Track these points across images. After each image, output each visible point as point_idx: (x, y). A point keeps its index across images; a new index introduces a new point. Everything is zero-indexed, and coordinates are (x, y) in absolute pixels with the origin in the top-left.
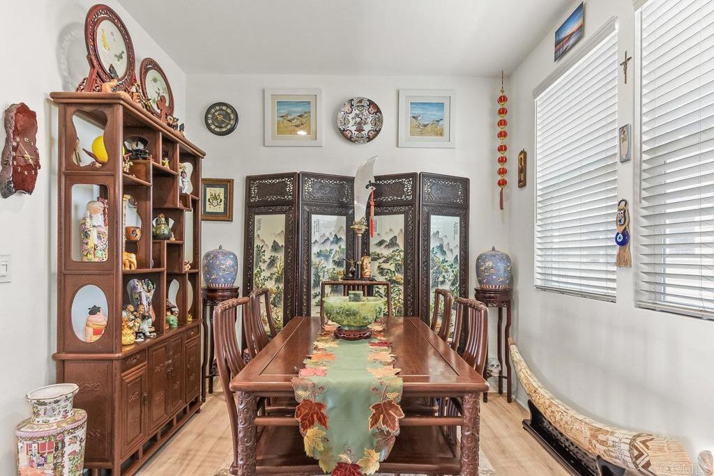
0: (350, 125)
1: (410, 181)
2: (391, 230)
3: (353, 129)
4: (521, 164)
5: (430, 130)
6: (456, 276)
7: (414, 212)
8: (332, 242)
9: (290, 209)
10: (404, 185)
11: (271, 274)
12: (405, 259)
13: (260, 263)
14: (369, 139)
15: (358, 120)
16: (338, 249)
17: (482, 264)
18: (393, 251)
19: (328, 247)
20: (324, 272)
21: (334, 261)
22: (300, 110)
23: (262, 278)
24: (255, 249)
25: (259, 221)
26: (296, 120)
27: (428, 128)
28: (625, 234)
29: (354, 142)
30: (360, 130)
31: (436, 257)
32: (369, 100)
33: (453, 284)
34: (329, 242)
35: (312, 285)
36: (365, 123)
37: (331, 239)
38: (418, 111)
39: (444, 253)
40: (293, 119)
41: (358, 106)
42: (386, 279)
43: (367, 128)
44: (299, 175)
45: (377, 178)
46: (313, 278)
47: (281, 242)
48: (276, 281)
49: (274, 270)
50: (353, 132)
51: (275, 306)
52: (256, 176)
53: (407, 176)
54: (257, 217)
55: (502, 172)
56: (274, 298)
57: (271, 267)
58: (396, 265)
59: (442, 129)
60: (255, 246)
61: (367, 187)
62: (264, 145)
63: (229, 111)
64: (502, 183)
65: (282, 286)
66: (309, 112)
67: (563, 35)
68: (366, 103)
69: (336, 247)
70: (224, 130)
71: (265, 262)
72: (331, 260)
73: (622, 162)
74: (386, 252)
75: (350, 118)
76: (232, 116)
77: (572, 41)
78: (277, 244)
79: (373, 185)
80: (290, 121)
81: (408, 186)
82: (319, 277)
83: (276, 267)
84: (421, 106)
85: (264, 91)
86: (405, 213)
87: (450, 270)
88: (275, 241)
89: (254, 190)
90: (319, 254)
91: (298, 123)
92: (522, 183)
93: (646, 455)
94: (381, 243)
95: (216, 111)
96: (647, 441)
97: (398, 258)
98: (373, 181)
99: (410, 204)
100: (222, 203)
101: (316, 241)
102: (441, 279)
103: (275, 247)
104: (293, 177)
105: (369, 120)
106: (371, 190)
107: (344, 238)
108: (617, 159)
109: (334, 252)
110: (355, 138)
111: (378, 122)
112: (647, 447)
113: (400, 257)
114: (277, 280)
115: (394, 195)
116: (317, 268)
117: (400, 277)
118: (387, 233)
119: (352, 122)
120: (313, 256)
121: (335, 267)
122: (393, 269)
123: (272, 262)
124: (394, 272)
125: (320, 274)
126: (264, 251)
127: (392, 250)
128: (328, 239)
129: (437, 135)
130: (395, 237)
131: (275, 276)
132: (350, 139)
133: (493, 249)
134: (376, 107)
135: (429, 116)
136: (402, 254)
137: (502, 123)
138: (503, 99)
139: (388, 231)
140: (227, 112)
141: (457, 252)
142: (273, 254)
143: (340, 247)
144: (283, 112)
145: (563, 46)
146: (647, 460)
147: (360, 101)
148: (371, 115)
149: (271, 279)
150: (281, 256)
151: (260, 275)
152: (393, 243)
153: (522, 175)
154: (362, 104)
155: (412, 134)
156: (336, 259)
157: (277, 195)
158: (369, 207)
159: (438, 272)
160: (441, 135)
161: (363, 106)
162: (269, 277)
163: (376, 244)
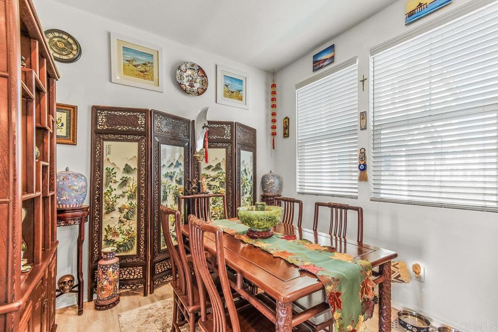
0: (184, 81)
1: (229, 127)
2: (216, 159)
3: (187, 84)
4: (286, 124)
5: (235, 96)
6: (251, 188)
7: (232, 147)
8: (175, 166)
9: (142, 139)
10: (225, 129)
11: (124, 193)
12: (227, 178)
13: (110, 183)
14: (199, 94)
15: (191, 78)
16: (179, 171)
17: (267, 180)
18: (219, 173)
19: (172, 169)
20: (170, 189)
21: (176, 180)
22: (144, 59)
23: (113, 195)
24: (105, 171)
25: (109, 147)
26: (140, 67)
27: (234, 94)
28: (365, 165)
29: (189, 93)
30: (192, 86)
31: (243, 176)
32: (199, 66)
33: (250, 194)
34: (173, 166)
35: (162, 200)
36: (195, 82)
37: (175, 164)
38: (228, 82)
39: (246, 174)
40: (139, 65)
41: (190, 68)
42: (213, 192)
43: (197, 86)
44: (151, 112)
45: (209, 122)
46: (162, 194)
47: (134, 165)
48: (129, 199)
49: (126, 189)
50: (187, 87)
51: (128, 219)
52: (105, 107)
53: (227, 123)
54: (106, 143)
55: (274, 127)
56: (127, 213)
57: (123, 186)
58: (220, 182)
59: (242, 97)
60: (105, 168)
61: (203, 128)
62: (111, 82)
63: (71, 41)
64: (274, 134)
65: (135, 202)
66: (152, 63)
67: (319, 59)
68: (196, 68)
69: (177, 170)
70: (65, 57)
71: (115, 182)
72: (174, 180)
73: (361, 130)
74: (213, 174)
75: (184, 76)
76: (75, 47)
77: (326, 63)
78: (130, 167)
79: (207, 127)
80: (135, 66)
81: (228, 130)
82: (167, 193)
83: (129, 186)
84: (229, 79)
85: (109, 34)
86: (226, 148)
87: (249, 185)
88: (127, 165)
89: (102, 119)
90: (166, 175)
91: (143, 69)
92: (286, 135)
93: (397, 272)
94: (209, 167)
95: (55, 37)
96: (395, 265)
97: (222, 178)
98: (207, 124)
99: (230, 142)
100: (65, 127)
101: (164, 165)
102: (245, 191)
103: (127, 169)
104: (145, 112)
105: (198, 80)
106: (206, 130)
107: (183, 163)
108: (358, 128)
109: (176, 174)
110: (188, 92)
111: (205, 83)
112: (397, 268)
113: (223, 177)
114: (130, 197)
115: (217, 135)
116: (165, 186)
117: (223, 190)
118: (213, 160)
119: (186, 79)
120: (162, 177)
121: (177, 185)
122: (218, 185)
123: (124, 182)
124: (219, 187)
125: (168, 191)
126: (115, 173)
127: (217, 172)
128: (172, 164)
129: (239, 99)
130: (220, 163)
131: (127, 194)
132: (185, 91)
133: (271, 172)
134: (203, 72)
135: (235, 87)
136: (224, 175)
137: (273, 99)
138: (274, 86)
139: (214, 159)
140: (68, 42)
141: (252, 174)
142: (125, 175)
143: (180, 170)
144: (129, 57)
145: (319, 64)
146: (398, 274)
147: (193, 65)
148: (199, 78)
149: (123, 196)
150: (133, 178)
151: (111, 194)
152: (218, 167)
153: (287, 130)
154: (194, 68)
155: (225, 96)
156: (177, 179)
157: (128, 126)
158: (204, 141)
159: (244, 186)
160: (241, 100)
161: (194, 69)
162: (121, 195)
163: (206, 168)
